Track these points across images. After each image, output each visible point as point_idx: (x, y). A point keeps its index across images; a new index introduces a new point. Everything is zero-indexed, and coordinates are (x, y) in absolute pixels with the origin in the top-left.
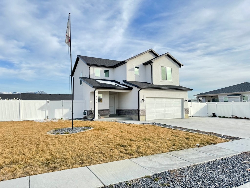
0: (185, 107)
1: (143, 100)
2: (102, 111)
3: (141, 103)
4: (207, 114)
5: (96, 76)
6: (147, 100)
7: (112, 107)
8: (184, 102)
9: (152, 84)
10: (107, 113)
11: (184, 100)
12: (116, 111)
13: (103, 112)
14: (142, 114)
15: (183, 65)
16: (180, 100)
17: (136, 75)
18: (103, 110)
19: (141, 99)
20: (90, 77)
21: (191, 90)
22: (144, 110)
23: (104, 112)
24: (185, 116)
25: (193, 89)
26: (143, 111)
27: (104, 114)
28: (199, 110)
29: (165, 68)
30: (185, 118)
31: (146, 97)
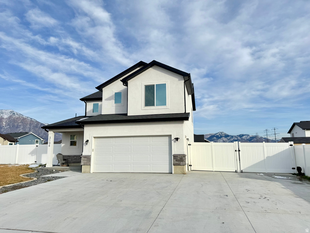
0: (175, 152)
3: (85, 146)
4: (293, 169)
8: (173, 142)
11: (173, 138)
14: (84, 163)
17: (117, 105)
19: (85, 141)
20: (86, 115)
22: (88, 158)
26: (86, 159)
28: (262, 159)
30: (173, 173)
31: (95, 137)
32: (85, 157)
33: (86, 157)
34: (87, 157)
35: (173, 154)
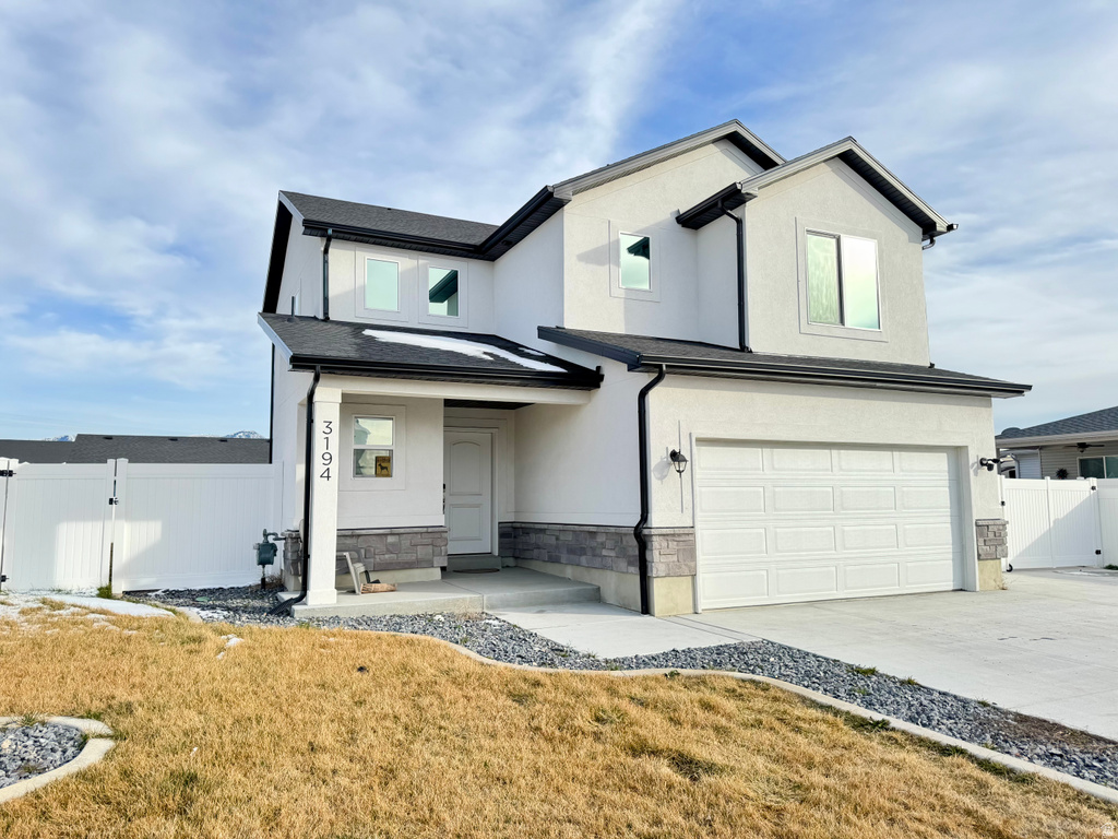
0: (981, 510)
1: (675, 456)
2: (390, 539)
3: (662, 478)
4: (1098, 552)
5: (369, 305)
6: (704, 461)
7: (478, 506)
8: (971, 472)
9: (743, 348)
10: (421, 552)
11: (973, 458)
12: (502, 535)
13: (392, 544)
14: (666, 564)
15: (950, 228)
16: (941, 462)
17: (632, 296)
18: (393, 532)
19: (657, 455)
20: (326, 313)
21: (1018, 390)
22: (684, 539)
23: (406, 542)
24: (981, 571)
25: (1029, 388)
26: (673, 545)
27: (405, 557)
28: (1046, 527)
29: (834, 241)
30: (978, 589)
31: (698, 440)
32: (671, 535)
33: (673, 535)
34: (679, 535)
35: (975, 517)
